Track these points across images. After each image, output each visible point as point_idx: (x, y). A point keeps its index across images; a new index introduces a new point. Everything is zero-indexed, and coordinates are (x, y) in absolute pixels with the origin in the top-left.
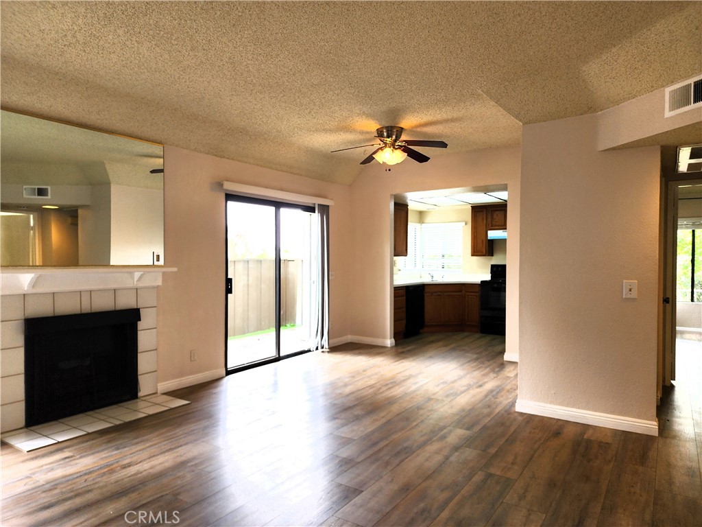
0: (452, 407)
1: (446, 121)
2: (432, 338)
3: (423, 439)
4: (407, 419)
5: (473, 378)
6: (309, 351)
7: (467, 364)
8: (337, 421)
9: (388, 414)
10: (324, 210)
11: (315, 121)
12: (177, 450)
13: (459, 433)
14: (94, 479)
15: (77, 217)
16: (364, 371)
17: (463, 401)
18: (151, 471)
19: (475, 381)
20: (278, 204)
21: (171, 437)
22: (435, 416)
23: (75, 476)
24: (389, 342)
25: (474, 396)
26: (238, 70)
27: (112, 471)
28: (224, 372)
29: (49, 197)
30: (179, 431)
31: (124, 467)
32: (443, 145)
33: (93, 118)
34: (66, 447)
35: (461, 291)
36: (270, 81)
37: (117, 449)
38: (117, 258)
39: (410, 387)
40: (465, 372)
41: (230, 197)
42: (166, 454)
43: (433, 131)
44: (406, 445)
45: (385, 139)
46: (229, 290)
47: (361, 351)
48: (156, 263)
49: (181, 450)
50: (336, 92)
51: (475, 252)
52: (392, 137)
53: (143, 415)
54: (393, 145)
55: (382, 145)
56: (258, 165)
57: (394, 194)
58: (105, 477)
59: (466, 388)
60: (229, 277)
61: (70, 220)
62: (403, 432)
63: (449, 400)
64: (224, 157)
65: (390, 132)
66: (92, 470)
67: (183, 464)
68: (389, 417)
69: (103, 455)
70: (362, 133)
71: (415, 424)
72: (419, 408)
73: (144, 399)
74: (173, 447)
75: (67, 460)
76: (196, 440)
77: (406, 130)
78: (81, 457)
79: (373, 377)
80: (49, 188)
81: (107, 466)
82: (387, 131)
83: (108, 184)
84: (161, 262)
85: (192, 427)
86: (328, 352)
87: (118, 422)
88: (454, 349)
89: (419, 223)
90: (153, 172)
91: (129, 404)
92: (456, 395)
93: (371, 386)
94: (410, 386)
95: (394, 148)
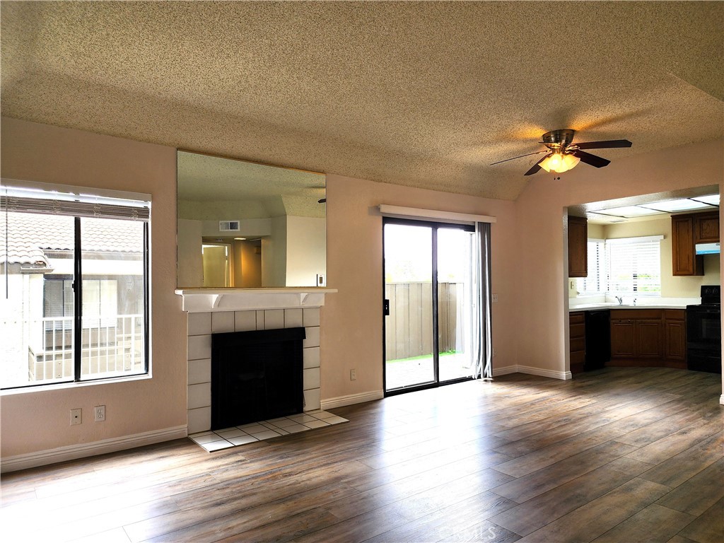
0: (642, 455)
1: (631, 115)
2: (622, 373)
3: (601, 488)
4: (582, 463)
5: (673, 422)
6: (470, 379)
7: (667, 406)
8: (496, 455)
9: (558, 454)
10: (485, 228)
11: (472, 134)
12: (332, 466)
13: (650, 487)
14: (259, 484)
15: (260, 247)
16: (532, 404)
17: (658, 449)
18: (308, 482)
19: (677, 426)
20: (435, 225)
21: (329, 452)
22: (618, 462)
23: (244, 479)
24: (564, 374)
25: (673, 444)
26: (390, 92)
27: (275, 478)
28: (382, 394)
29: (239, 230)
30: (337, 447)
31: (286, 476)
32: (626, 144)
33: (266, 154)
34: (240, 452)
35: (660, 318)
36: (422, 97)
37: (282, 458)
38: (291, 281)
39: (588, 427)
40: (663, 415)
41: (387, 219)
42: (323, 468)
43: (613, 130)
44: (578, 491)
45: (553, 144)
46: (386, 312)
47: (529, 383)
48: (319, 285)
49: (337, 467)
50: (492, 100)
51: (678, 271)
52: (561, 141)
53: (306, 429)
54: (563, 151)
55: (549, 151)
56: (414, 187)
57: (568, 205)
58: (268, 483)
59: (662, 434)
60: (386, 298)
61: (255, 250)
62: (576, 476)
63: (639, 446)
64: (381, 181)
65: (559, 137)
66: (259, 474)
67: (337, 479)
68: (559, 458)
69: (269, 462)
70: (526, 141)
71: (591, 469)
72: (599, 452)
73: (307, 413)
74: (329, 462)
75: (240, 463)
76: (351, 458)
77: (578, 132)
78: (251, 462)
79: (543, 412)
80: (239, 222)
81: (271, 473)
82: (556, 136)
83: (286, 215)
84: (324, 284)
85: (348, 445)
86: (492, 381)
87: (284, 434)
88: (650, 387)
89: (603, 238)
90: (320, 201)
91: (295, 417)
92: (649, 441)
93: (540, 422)
94: (590, 426)
95: (564, 153)
